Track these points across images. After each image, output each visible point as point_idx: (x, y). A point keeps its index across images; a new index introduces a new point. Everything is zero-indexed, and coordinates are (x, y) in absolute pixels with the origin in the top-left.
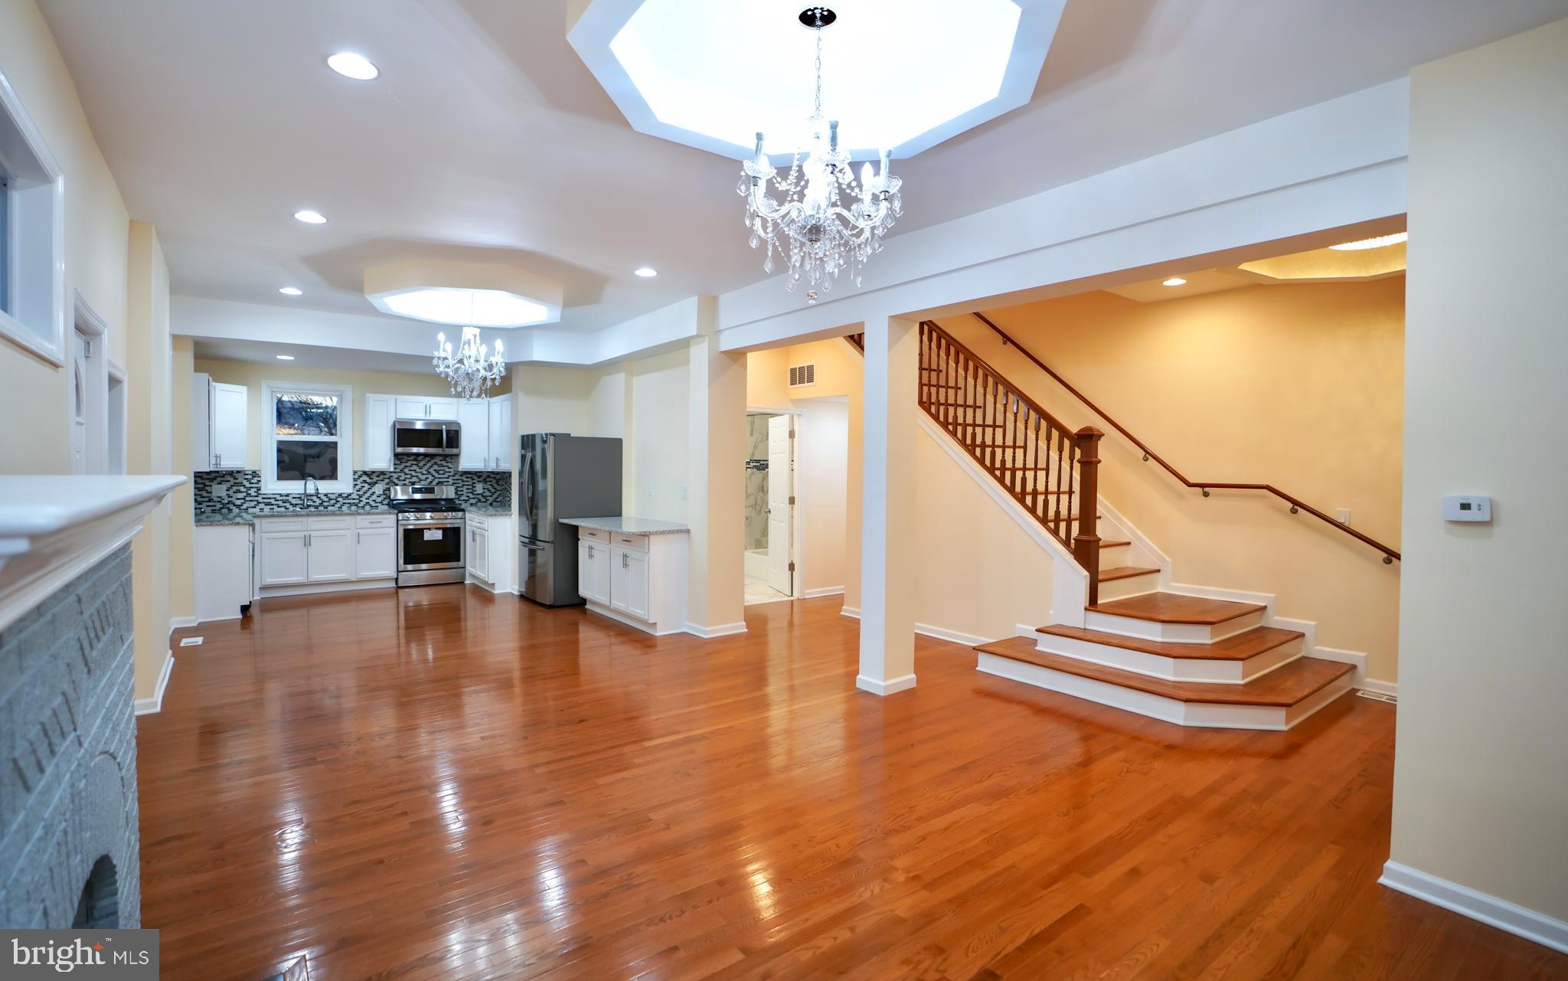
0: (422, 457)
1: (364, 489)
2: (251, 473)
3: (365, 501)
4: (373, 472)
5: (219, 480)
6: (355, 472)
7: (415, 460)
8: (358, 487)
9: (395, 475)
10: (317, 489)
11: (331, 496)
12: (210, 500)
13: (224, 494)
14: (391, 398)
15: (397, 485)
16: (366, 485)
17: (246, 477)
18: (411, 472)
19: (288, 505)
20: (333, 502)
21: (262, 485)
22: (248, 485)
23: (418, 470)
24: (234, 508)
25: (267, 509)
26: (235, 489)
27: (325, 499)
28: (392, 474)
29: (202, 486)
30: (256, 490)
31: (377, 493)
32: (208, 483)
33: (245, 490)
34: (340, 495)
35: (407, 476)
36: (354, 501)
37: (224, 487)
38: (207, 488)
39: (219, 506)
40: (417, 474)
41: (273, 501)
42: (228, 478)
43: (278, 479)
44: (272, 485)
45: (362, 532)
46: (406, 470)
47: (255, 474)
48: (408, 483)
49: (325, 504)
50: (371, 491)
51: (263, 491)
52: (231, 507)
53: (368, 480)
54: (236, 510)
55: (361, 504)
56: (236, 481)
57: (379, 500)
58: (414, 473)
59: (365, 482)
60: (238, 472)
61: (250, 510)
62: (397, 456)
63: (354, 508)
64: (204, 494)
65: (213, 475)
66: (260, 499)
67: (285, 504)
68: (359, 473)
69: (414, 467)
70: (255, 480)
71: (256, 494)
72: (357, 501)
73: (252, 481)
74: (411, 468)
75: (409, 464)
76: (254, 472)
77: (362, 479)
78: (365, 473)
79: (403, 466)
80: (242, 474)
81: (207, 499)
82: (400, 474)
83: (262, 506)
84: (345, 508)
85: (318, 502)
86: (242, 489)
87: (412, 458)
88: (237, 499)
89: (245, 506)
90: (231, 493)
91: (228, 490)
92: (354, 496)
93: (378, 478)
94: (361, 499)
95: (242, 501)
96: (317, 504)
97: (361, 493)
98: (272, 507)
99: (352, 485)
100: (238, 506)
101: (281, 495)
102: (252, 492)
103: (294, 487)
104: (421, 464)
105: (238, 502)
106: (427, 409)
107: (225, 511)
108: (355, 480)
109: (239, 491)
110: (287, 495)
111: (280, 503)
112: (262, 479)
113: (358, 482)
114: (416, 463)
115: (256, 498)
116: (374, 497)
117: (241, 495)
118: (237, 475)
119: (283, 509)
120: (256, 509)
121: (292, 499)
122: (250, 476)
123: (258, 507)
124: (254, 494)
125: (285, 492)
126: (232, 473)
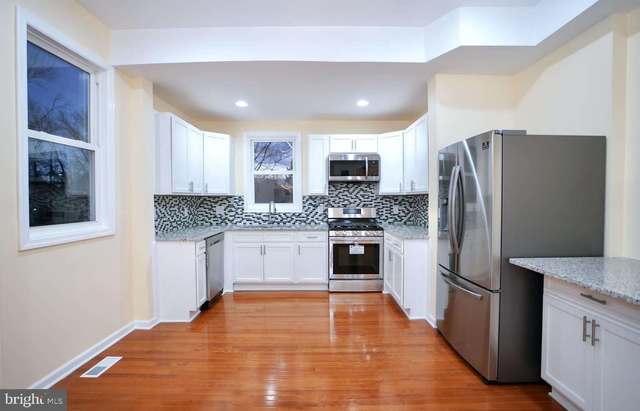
0: (352, 185)
1: (310, 210)
2: (238, 198)
3: (311, 219)
4: (317, 197)
5: (220, 202)
6: (304, 198)
7: (347, 187)
8: (306, 208)
9: (332, 199)
10: (275, 210)
11: (289, 215)
12: (215, 217)
13: (222, 213)
14: (326, 137)
15: (333, 207)
16: (311, 207)
17: (235, 201)
18: (343, 197)
19: (260, 221)
20: (289, 219)
21: (244, 206)
22: (236, 207)
23: (349, 195)
24: (228, 222)
25: (248, 223)
26: (229, 209)
27: (284, 217)
28: (329, 199)
29: (210, 207)
30: (241, 210)
31: (320, 213)
32: (214, 205)
33: (234, 210)
34: (294, 214)
35: (340, 200)
36: (303, 219)
37: (224, 207)
38: (213, 208)
39: (220, 221)
40: (347, 199)
41: (251, 218)
42: (225, 201)
43: (255, 203)
44: (251, 207)
45: (302, 245)
46: (340, 195)
47: (240, 199)
48: (341, 206)
49: (284, 220)
50: (315, 211)
51: (245, 211)
52: (227, 221)
53: (313, 203)
54: (229, 224)
55: (308, 221)
56: (230, 204)
57: (321, 218)
58: (345, 198)
59: (311, 204)
60: (231, 197)
61: (238, 224)
62: (330, 183)
63: (303, 224)
64: (212, 212)
65: (217, 199)
66: (243, 216)
67: (259, 220)
68: (307, 198)
69: (346, 193)
71: (241, 213)
72: (305, 219)
73: (239, 204)
74: (343, 194)
75: (342, 190)
76: (240, 197)
77: (308, 202)
78: (311, 197)
79: (338, 191)
80: (232, 199)
81: (213, 216)
82: (336, 198)
83: (245, 221)
84: (297, 224)
85: (280, 219)
86: (233, 209)
87: (344, 185)
88: (230, 216)
89: (234, 222)
90: (226, 212)
91: (225, 210)
92: (303, 215)
93: (319, 202)
94: (308, 217)
95: (233, 217)
96: (279, 220)
97: (308, 213)
98: (251, 222)
99: (302, 207)
100: (231, 221)
101: (256, 214)
102: (239, 211)
103: (264, 208)
104: (351, 190)
105: (231, 218)
106: (354, 144)
107: (223, 224)
108: (304, 203)
109: (231, 211)
110: (260, 214)
111: (256, 219)
112: (245, 202)
113: (306, 205)
114: (347, 189)
115: (242, 216)
116: (317, 216)
117: (233, 214)
118: (230, 199)
119: (257, 224)
120: (242, 224)
121: (262, 217)
122: (237, 201)
123: (243, 222)
124: (240, 213)
125: (258, 212)
126: (228, 198)
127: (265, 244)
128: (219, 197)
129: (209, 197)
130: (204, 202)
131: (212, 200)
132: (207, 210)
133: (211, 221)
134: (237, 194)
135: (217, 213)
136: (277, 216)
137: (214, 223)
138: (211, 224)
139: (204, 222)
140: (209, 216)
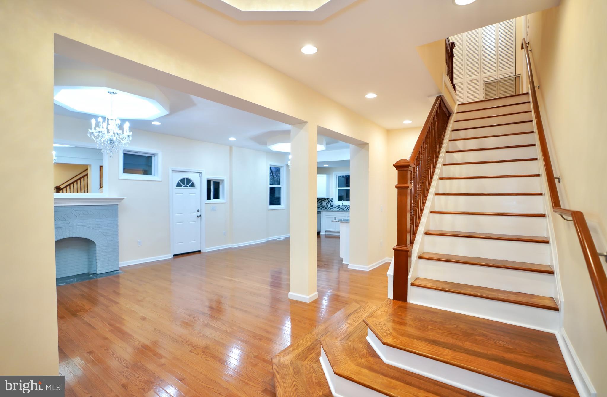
5: (325, 200)
10: (343, 204)
12: (323, 206)
13: (326, 204)
19: (339, 208)
21: (334, 202)
22: (331, 202)
24: (328, 208)
25: (335, 209)
26: (328, 203)
29: (321, 202)
32: (323, 201)
37: (326, 202)
39: (325, 208)
41: (336, 207)
42: (327, 200)
43: (338, 201)
44: (336, 202)
47: (332, 199)
51: (334, 204)
52: (327, 208)
54: (328, 209)
60: (329, 198)
61: (331, 209)
64: (322, 204)
66: (333, 206)
70: (332, 201)
76: (332, 198)
80: (329, 199)
83: (334, 208)
85: (347, 208)
86: (330, 203)
89: (330, 208)
90: (327, 204)
96: (346, 208)
100: (329, 208)
101: (338, 205)
102: (332, 204)
103: (340, 203)
105: (329, 207)
109: (329, 204)
110: (339, 205)
111: (338, 208)
112: (334, 200)
117: (329, 205)
118: (328, 199)
119: (338, 209)
120: (332, 209)
121: (340, 207)
122: (331, 200)
123: (333, 209)
124: (332, 205)
125: (339, 204)
126: (327, 199)
127: (336, 217)
128: (324, 198)
129: (321, 198)
130: (319, 200)
131: (322, 200)
132: (321, 204)
133: (322, 208)
134: (331, 197)
135: (324, 205)
136: (346, 206)
137: (323, 209)
138: (322, 209)
139: (319, 208)
140: (321, 206)
